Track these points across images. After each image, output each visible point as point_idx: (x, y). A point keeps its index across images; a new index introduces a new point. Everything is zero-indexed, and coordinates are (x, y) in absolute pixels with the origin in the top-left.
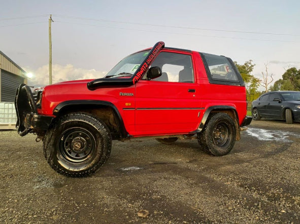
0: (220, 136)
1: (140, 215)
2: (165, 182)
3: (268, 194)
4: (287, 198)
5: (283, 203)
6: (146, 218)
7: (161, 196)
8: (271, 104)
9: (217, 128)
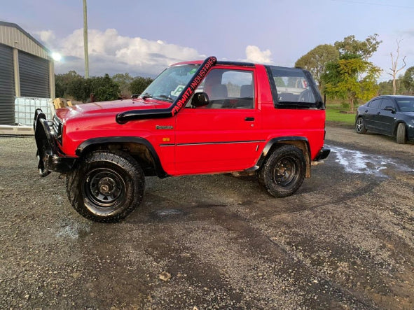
0: (284, 173)
1: (162, 277)
2: (201, 235)
3: (313, 256)
4: (332, 263)
5: (325, 268)
6: (167, 281)
7: (192, 254)
8: (381, 114)
9: (281, 163)
